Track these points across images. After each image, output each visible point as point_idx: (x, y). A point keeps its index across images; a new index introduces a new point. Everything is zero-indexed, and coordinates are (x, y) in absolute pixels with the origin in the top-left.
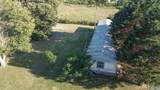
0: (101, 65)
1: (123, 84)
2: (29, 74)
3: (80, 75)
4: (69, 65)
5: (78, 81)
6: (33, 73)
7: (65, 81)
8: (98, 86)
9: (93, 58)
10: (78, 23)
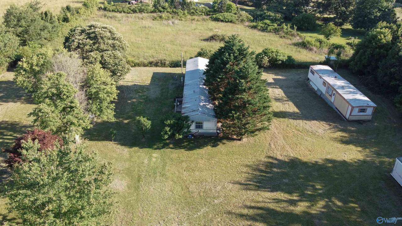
0: (199, 126)
1: (225, 141)
2: (119, 146)
3: (181, 137)
4: (167, 129)
5: (178, 145)
6: (122, 145)
7: (163, 147)
8: (200, 146)
9: (191, 118)
10: (151, 64)
